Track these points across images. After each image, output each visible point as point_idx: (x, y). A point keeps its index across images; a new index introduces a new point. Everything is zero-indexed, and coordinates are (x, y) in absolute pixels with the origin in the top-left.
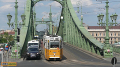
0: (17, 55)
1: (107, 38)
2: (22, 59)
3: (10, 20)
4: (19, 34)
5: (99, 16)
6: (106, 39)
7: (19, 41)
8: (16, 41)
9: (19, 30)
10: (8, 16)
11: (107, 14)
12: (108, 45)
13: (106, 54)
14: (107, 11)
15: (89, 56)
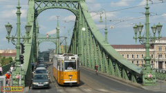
0: (20, 83)
1: (148, 58)
2: (27, 88)
3: (9, 33)
4: (23, 52)
5: (137, 28)
6: (146, 60)
7: (22, 62)
8: (18, 62)
9: (23, 46)
10: (6, 26)
11: (147, 24)
12: (148, 68)
13: (147, 81)
14: (147, 20)
15: (119, 84)
